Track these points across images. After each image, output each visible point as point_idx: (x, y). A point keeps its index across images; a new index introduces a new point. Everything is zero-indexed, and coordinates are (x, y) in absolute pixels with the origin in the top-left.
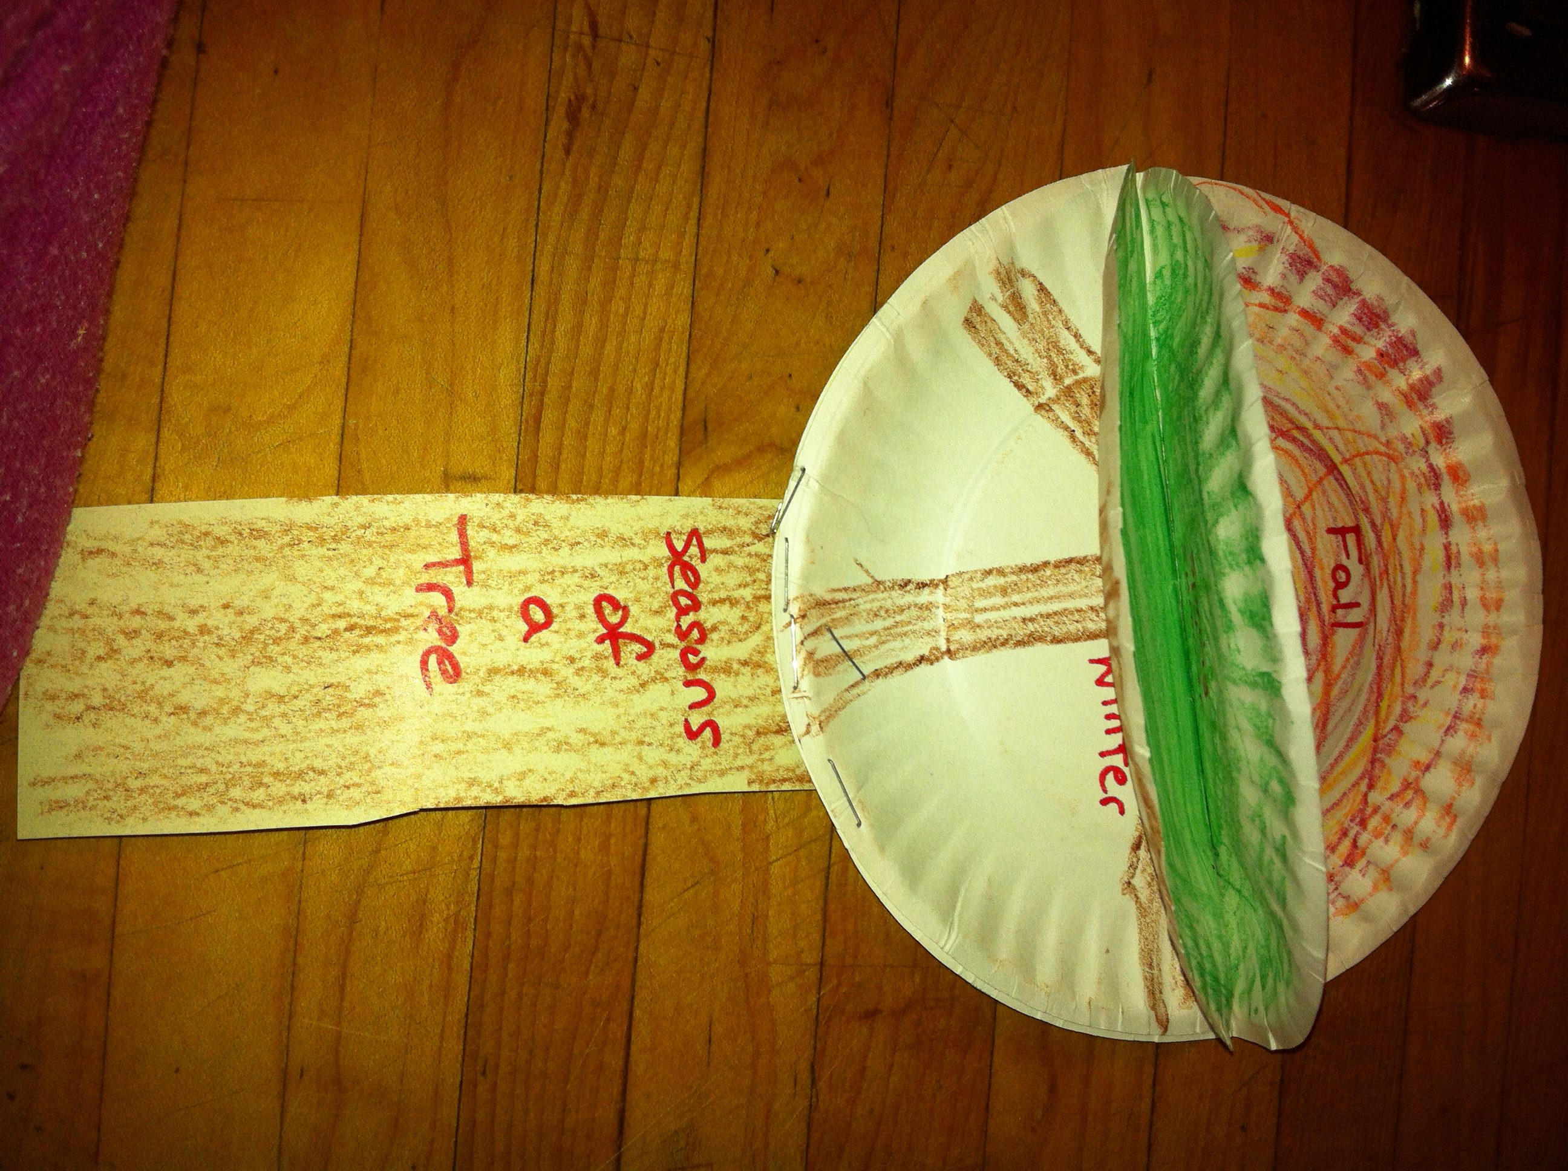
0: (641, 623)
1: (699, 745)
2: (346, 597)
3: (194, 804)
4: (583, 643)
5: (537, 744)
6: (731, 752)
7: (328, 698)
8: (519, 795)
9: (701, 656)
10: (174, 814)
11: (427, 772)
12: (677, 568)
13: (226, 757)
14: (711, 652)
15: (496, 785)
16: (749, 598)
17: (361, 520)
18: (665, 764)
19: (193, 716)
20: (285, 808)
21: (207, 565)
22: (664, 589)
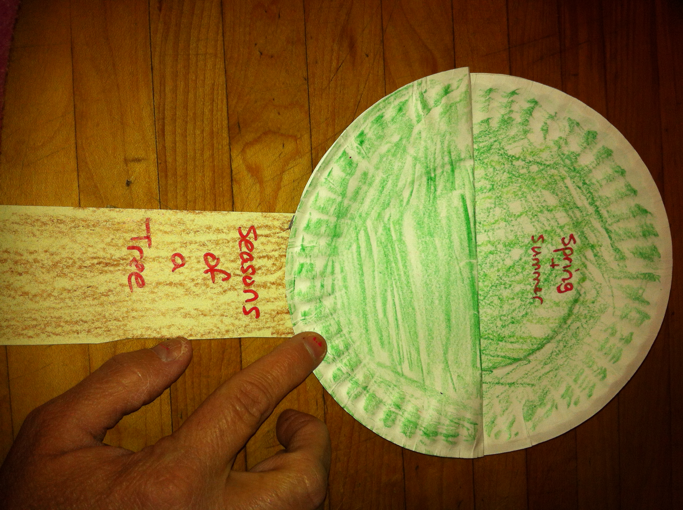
0: (225, 265)
1: (249, 317)
2: (98, 250)
3: (31, 333)
4: (198, 273)
5: (176, 314)
6: (264, 320)
7: (89, 292)
8: (168, 335)
9: (253, 280)
10: (22, 337)
11: (129, 323)
12: (243, 243)
13: (45, 314)
14: (257, 278)
15: (158, 330)
16: (277, 256)
17: (105, 218)
18: (233, 325)
19: (31, 296)
20: (70, 336)
21: (37, 233)
22: (236, 251)
